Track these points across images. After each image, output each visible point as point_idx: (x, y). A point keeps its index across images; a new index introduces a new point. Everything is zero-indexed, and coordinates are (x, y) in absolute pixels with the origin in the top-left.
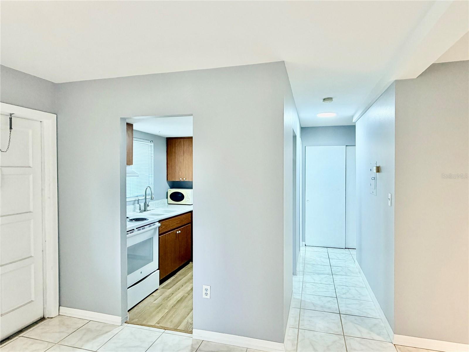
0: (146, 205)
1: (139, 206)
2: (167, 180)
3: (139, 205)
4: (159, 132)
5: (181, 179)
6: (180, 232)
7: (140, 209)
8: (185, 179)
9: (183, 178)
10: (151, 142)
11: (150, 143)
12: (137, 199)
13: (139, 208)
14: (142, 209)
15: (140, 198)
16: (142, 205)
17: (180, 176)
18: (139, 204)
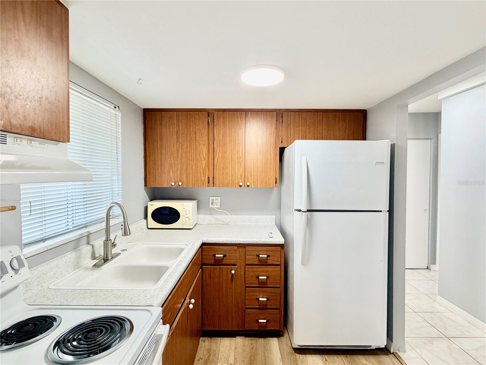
0: (109, 244)
1: (91, 250)
2: (146, 185)
3: (89, 247)
4: (140, 79)
5: (173, 184)
6: (193, 301)
7: (94, 258)
8: (180, 184)
9: (176, 182)
10: (115, 107)
11: (113, 109)
12: (84, 231)
13: (89, 255)
14: (97, 255)
15: (91, 229)
16: (99, 244)
17: (171, 178)
18: (91, 243)
